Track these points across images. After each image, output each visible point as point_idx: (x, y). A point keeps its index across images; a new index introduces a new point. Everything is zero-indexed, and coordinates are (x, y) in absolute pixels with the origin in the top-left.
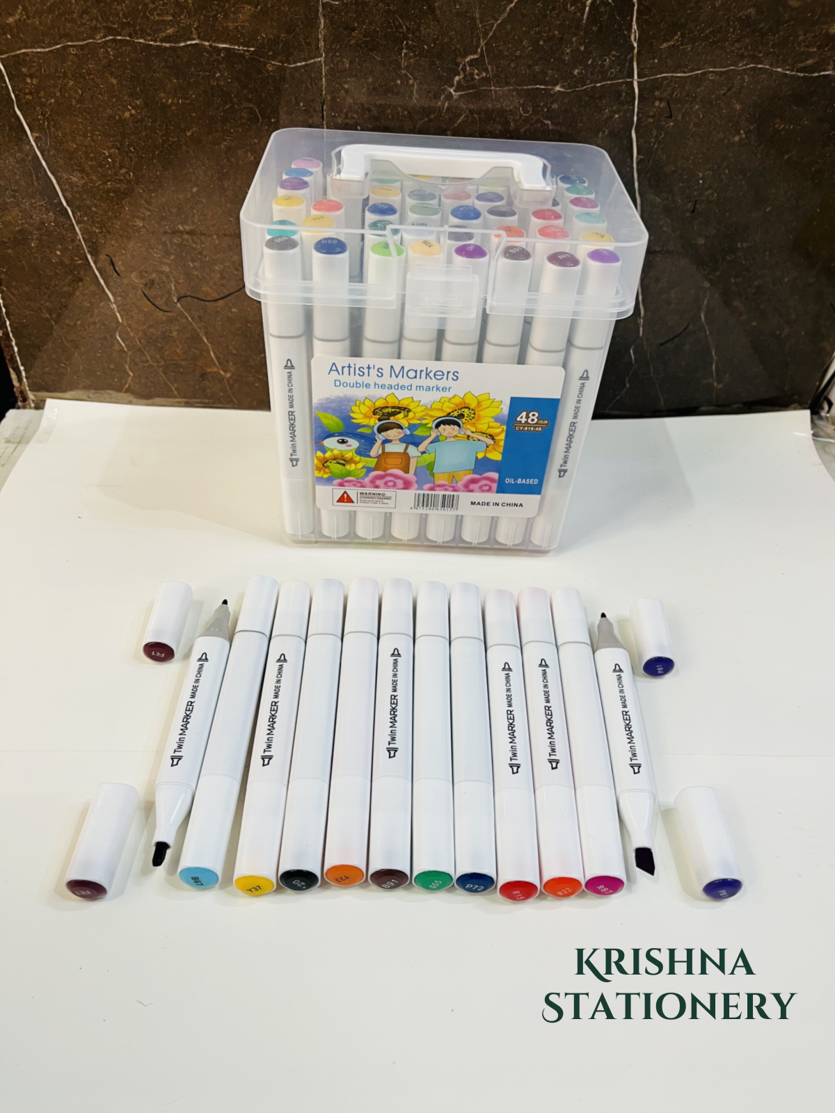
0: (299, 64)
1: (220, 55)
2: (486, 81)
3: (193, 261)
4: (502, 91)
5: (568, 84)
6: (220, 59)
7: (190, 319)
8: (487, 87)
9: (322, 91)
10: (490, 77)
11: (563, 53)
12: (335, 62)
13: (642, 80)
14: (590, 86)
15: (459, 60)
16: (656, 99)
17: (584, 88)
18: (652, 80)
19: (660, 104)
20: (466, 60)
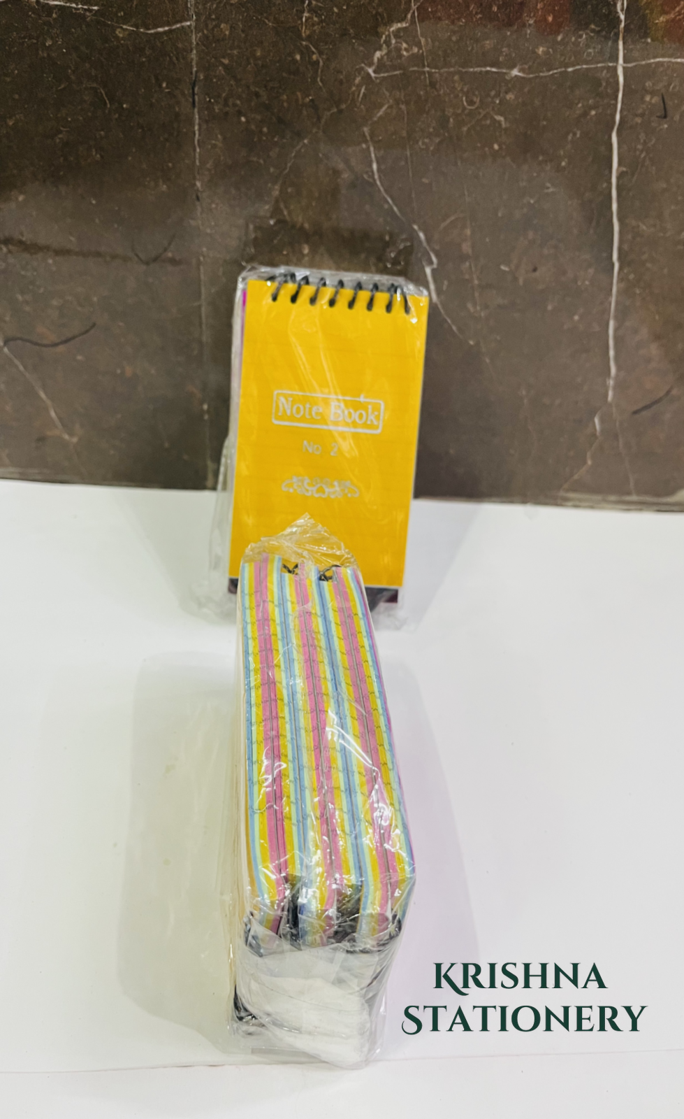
0: (160, 30)
1: (51, 16)
2: (418, 59)
3: (22, 293)
4: (439, 73)
5: (530, 68)
6: (52, 22)
7: (21, 368)
8: (418, 66)
9: (191, 67)
10: (423, 53)
11: (524, 25)
12: (210, 27)
13: (629, 65)
14: (559, 70)
15: (380, 29)
16: (647, 92)
17: (551, 73)
18: (642, 65)
19: (651, 99)
20: (392, 29)
